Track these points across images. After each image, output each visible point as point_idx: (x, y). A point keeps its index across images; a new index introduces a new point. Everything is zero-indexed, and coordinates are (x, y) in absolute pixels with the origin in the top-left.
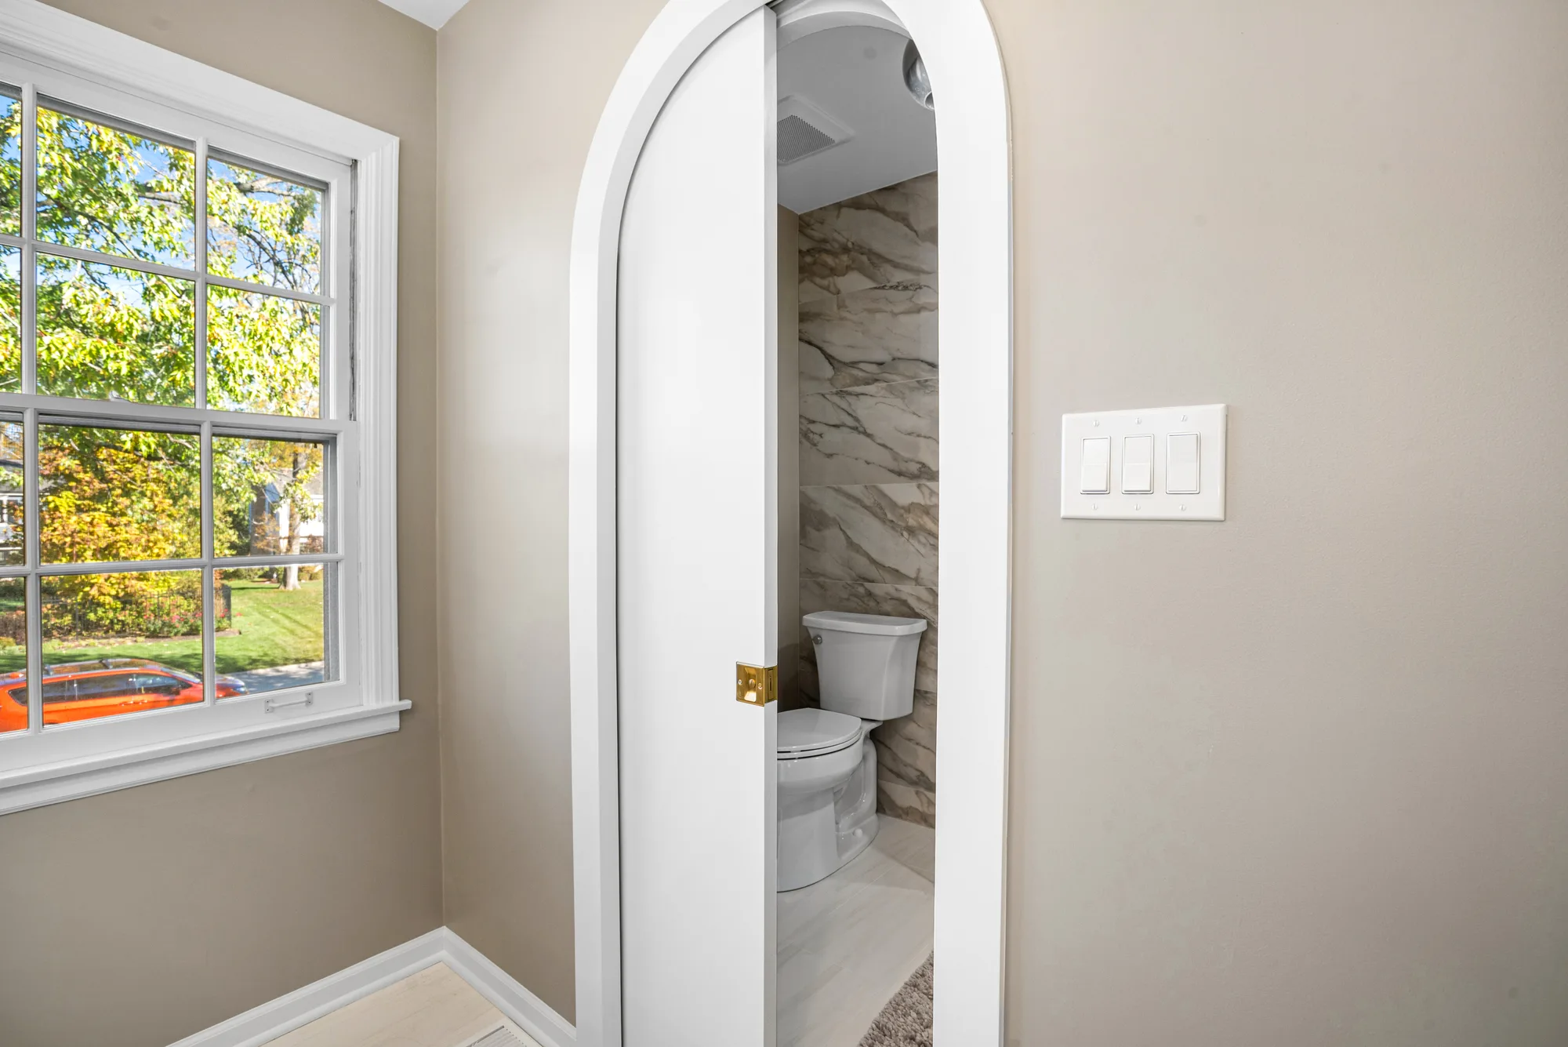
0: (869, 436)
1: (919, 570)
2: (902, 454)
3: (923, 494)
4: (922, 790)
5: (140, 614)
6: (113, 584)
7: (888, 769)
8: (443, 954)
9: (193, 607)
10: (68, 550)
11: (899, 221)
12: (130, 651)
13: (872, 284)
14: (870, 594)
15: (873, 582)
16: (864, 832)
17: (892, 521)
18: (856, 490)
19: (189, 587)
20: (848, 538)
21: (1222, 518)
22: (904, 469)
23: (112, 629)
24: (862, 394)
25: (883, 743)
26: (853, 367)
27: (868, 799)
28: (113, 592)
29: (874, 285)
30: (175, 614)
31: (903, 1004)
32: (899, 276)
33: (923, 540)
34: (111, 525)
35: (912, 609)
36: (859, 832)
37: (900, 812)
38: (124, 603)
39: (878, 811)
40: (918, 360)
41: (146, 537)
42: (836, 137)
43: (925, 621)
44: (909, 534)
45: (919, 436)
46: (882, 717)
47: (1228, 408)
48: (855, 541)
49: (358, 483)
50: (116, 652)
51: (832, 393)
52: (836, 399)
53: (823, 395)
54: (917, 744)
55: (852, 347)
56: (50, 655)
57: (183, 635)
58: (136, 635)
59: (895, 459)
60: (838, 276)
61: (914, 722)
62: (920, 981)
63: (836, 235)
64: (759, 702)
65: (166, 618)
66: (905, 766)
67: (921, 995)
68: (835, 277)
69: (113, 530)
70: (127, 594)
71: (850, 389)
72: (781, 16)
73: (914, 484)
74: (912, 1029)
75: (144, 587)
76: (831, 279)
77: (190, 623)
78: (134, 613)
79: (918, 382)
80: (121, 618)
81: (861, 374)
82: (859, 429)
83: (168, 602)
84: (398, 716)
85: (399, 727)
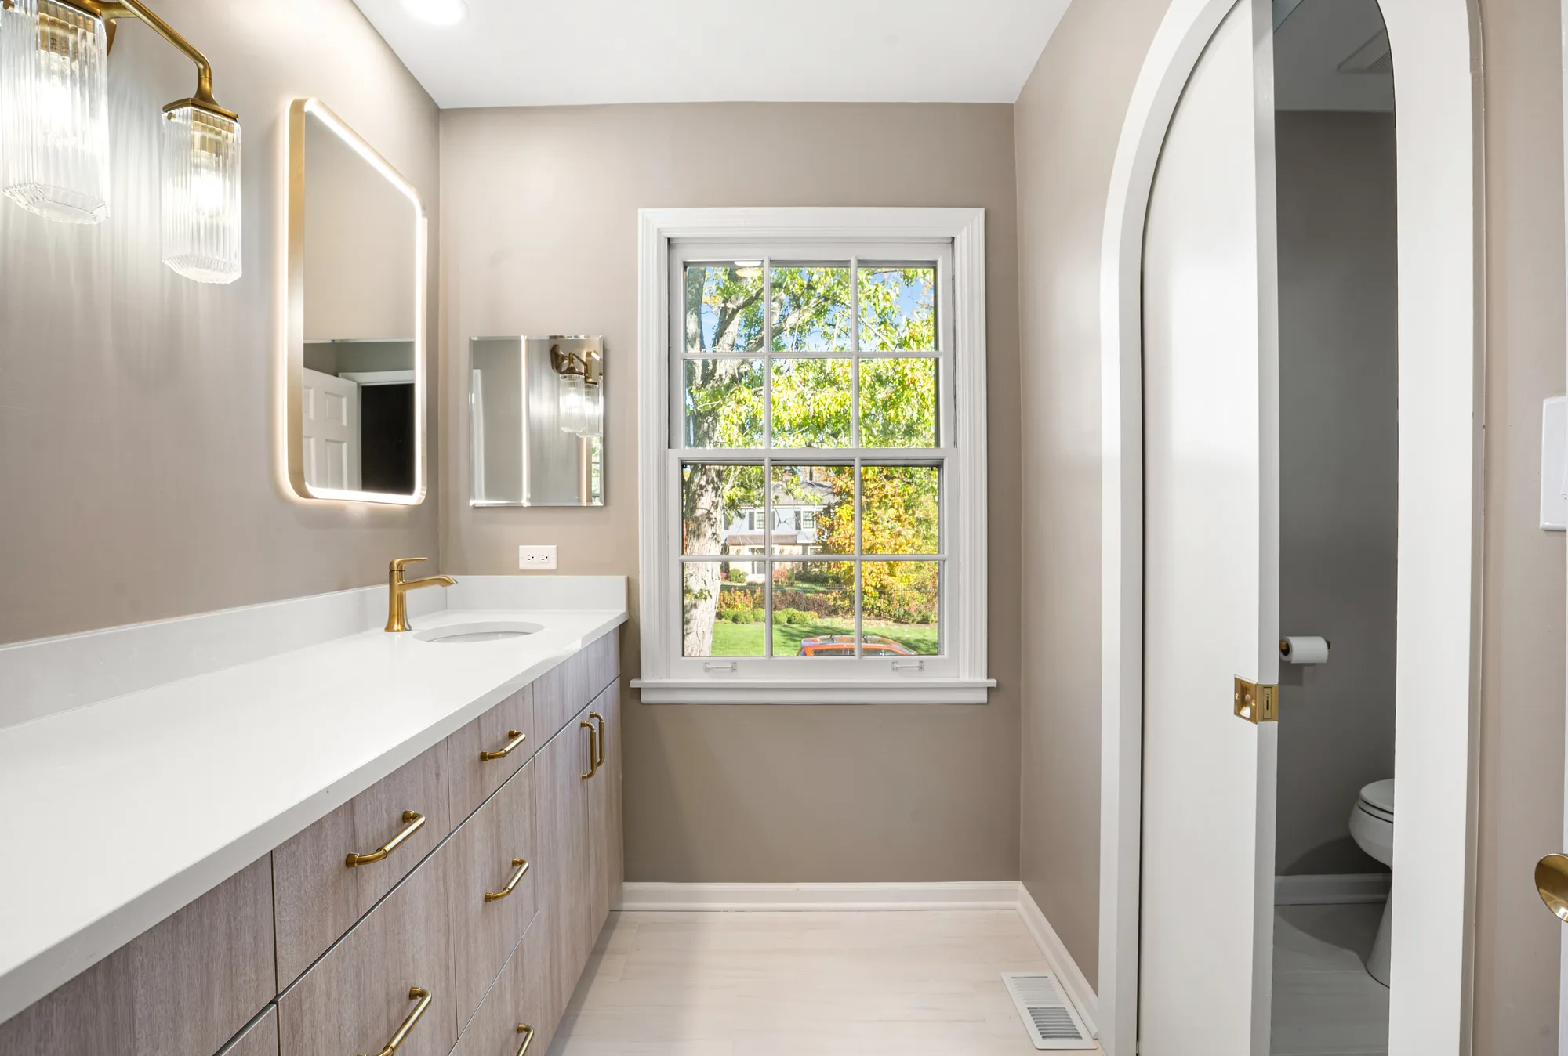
5: (890, 603)
6: (873, 578)
8: (1018, 904)
9: (925, 600)
10: (847, 549)
12: (883, 631)
19: (923, 583)
23: (873, 613)
28: (874, 584)
30: (913, 604)
34: (872, 531)
38: (880, 593)
41: (894, 540)
49: (959, 497)
50: (874, 631)
56: (836, 628)
57: (918, 623)
58: (888, 619)
64: (1253, 718)
65: (906, 607)
69: (874, 535)
70: (882, 586)
75: (893, 581)
77: (922, 614)
78: (887, 602)
80: (879, 605)
83: (908, 595)
84: (986, 691)
85: (986, 700)
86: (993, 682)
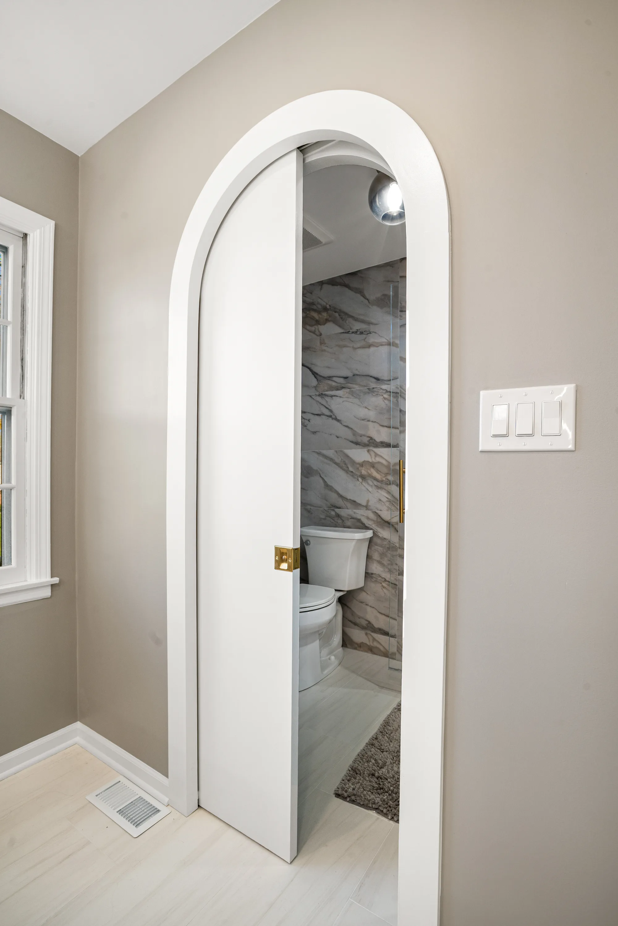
0: (338, 421)
1: (368, 501)
2: (357, 431)
3: (371, 455)
4: (369, 632)
7: (349, 620)
8: (78, 739)
11: (358, 293)
13: (340, 330)
14: (338, 516)
15: (340, 508)
16: (335, 658)
17: (352, 472)
18: (330, 453)
20: (325, 482)
21: (574, 449)
22: (359, 441)
24: (335, 396)
25: (346, 605)
26: (329, 380)
27: (337, 639)
29: (343, 331)
31: (366, 755)
32: (357, 326)
33: (371, 483)
35: (363, 524)
36: (333, 658)
37: (356, 646)
39: (342, 646)
40: (368, 376)
42: (323, 240)
43: (371, 531)
44: (362, 480)
45: (369, 421)
46: (346, 588)
47: (577, 386)
48: (329, 483)
49: (26, 439)
51: (316, 395)
52: (319, 399)
53: (310, 396)
54: (367, 605)
55: (329, 367)
59: (354, 435)
60: (320, 325)
61: (365, 591)
62: (375, 742)
63: (319, 300)
64: (289, 569)
66: (359, 618)
67: (376, 749)
68: (319, 326)
71: (326, 393)
72: (306, 156)
73: (365, 450)
74: (373, 770)
76: (316, 327)
79: (369, 389)
81: (334, 384)
82: (332, 417)
84: (50, 587)
85: (50, 594)
86: (56, 580)
